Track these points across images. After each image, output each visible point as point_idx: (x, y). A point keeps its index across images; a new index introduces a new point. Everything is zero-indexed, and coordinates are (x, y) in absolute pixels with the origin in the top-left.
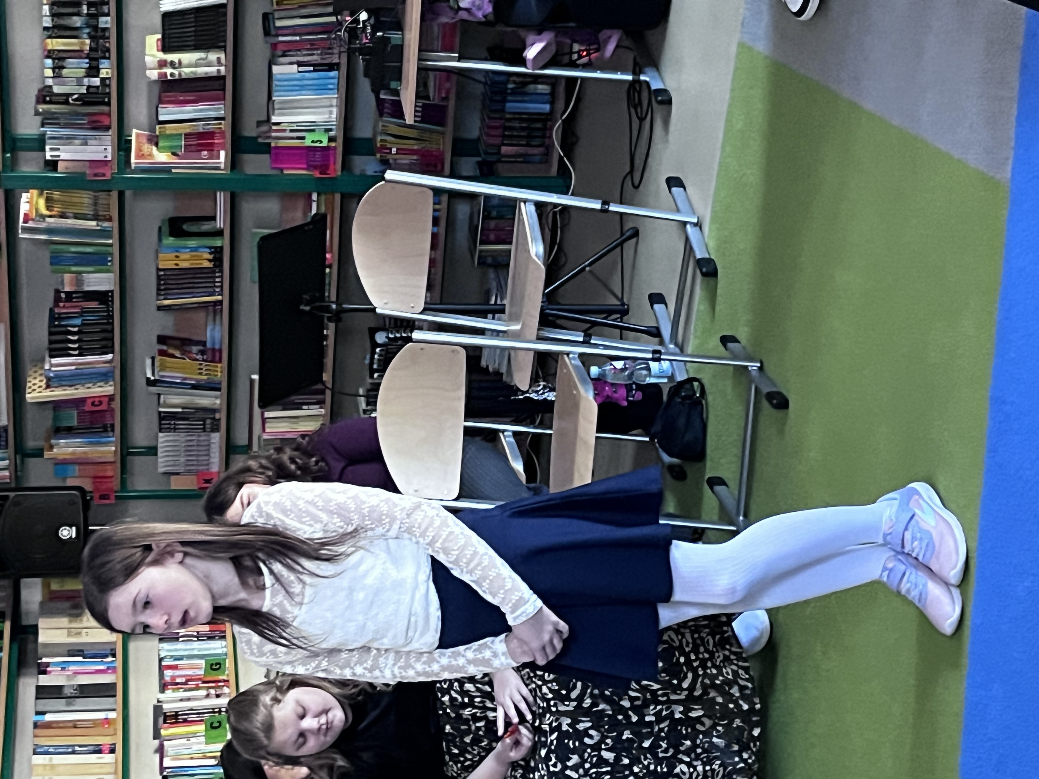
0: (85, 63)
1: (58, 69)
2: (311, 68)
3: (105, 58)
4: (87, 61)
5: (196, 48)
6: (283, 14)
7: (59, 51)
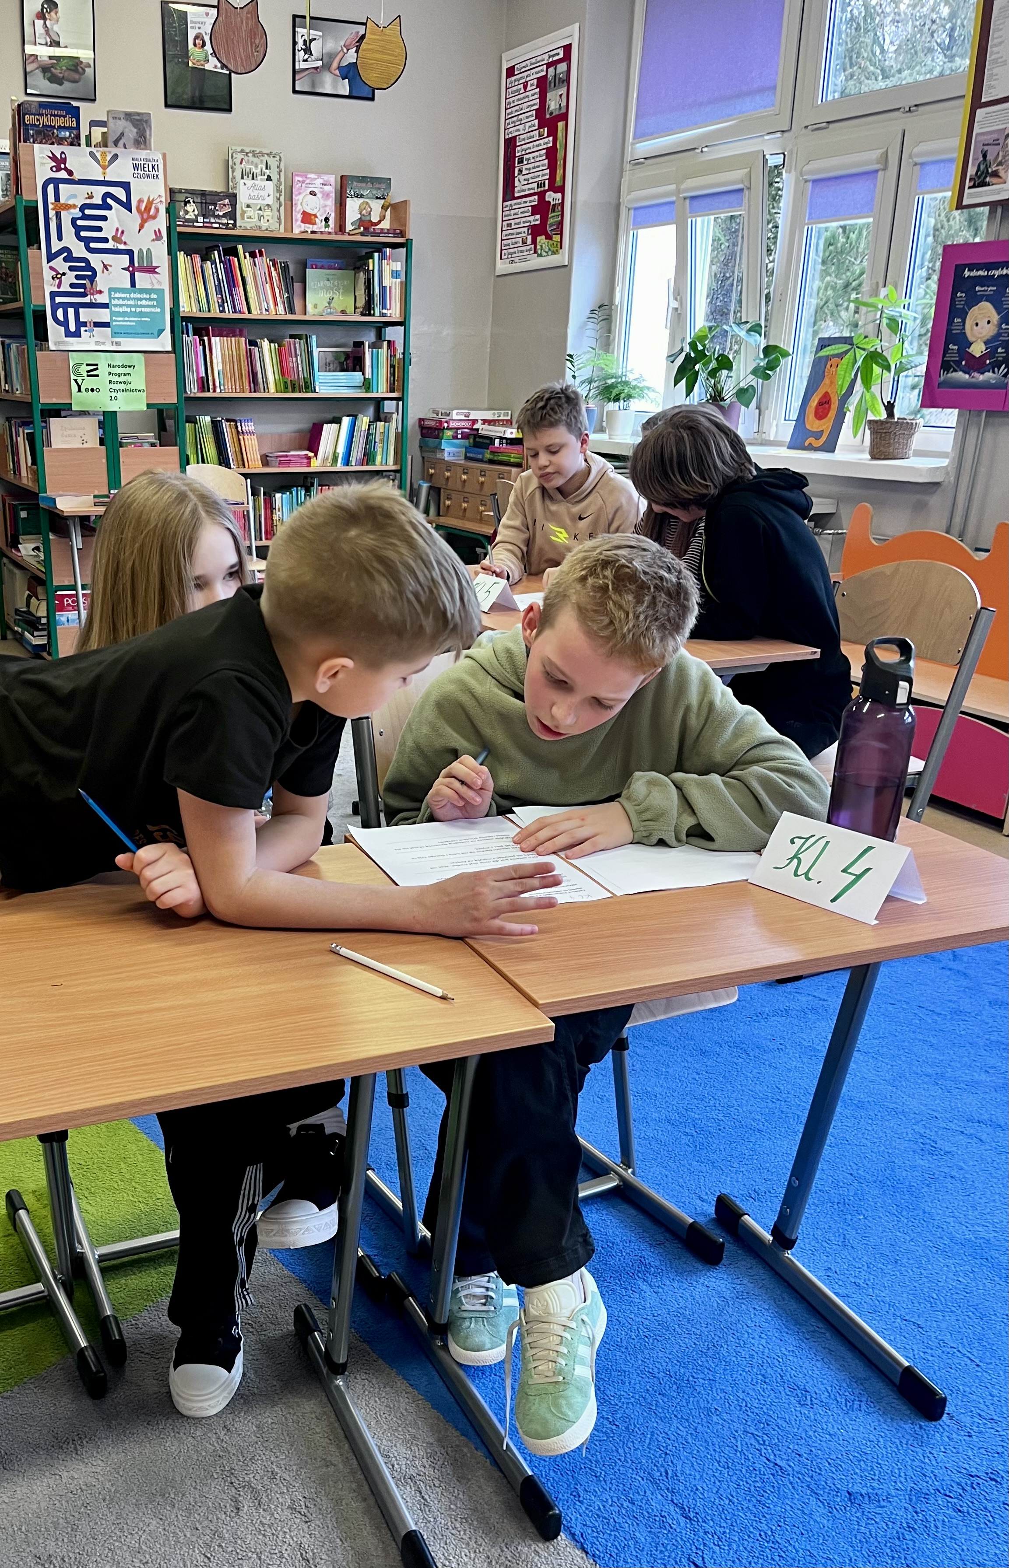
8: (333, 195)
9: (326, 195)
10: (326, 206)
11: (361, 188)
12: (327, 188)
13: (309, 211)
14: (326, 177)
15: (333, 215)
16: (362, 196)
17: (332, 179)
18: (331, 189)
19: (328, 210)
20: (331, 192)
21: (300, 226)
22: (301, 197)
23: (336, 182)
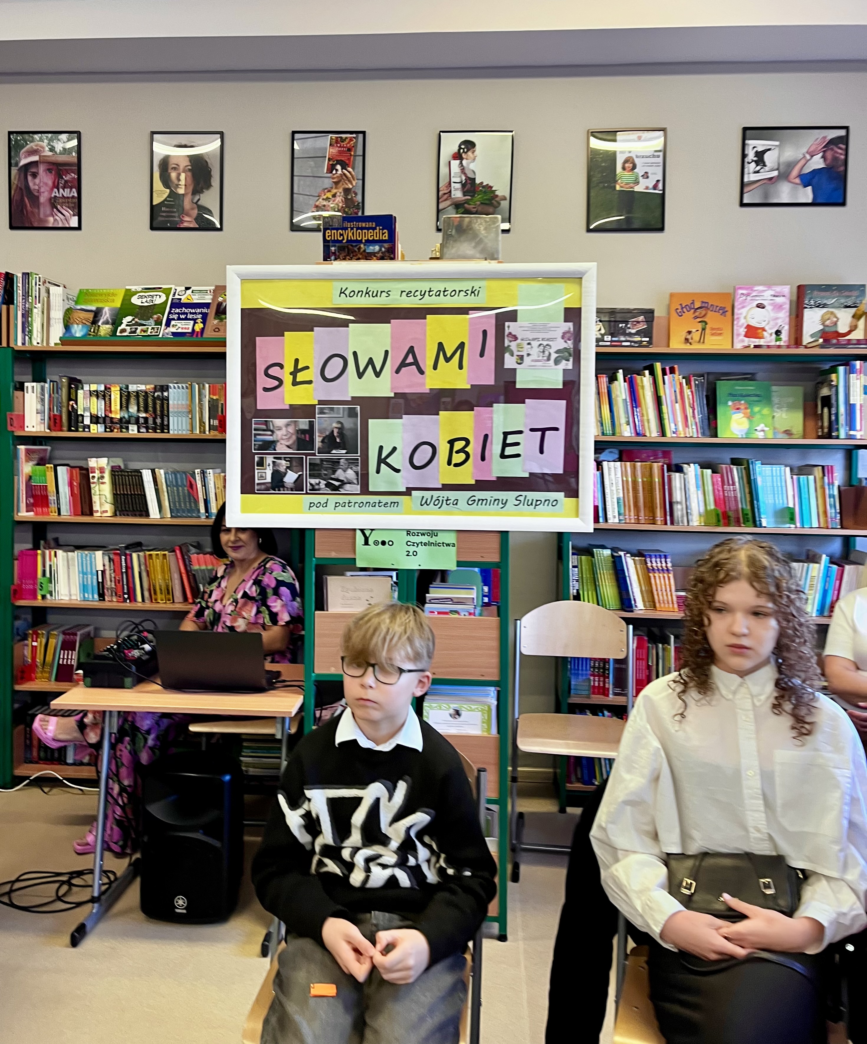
0: (101, 414)
1: (97, 394)
2: (100, 580)
3: (106, 428)
4: (103, 415)
5: (115, 495)
6: (142, 560)
7: (110, 396)
8: (787, 306)
9: (779, 307)
10: (777, 318)
11: (823, 298)
12: (779, 300)
13: (754, 323)
14: (778, 289)
15: (787, 327)
16: (825, 306)
17: (786, 290)
18: (784, 301)
19: (780, 322)
20: (785, 303)
21: (743, 341)
22: (744, 311)
23: (791, 293)
